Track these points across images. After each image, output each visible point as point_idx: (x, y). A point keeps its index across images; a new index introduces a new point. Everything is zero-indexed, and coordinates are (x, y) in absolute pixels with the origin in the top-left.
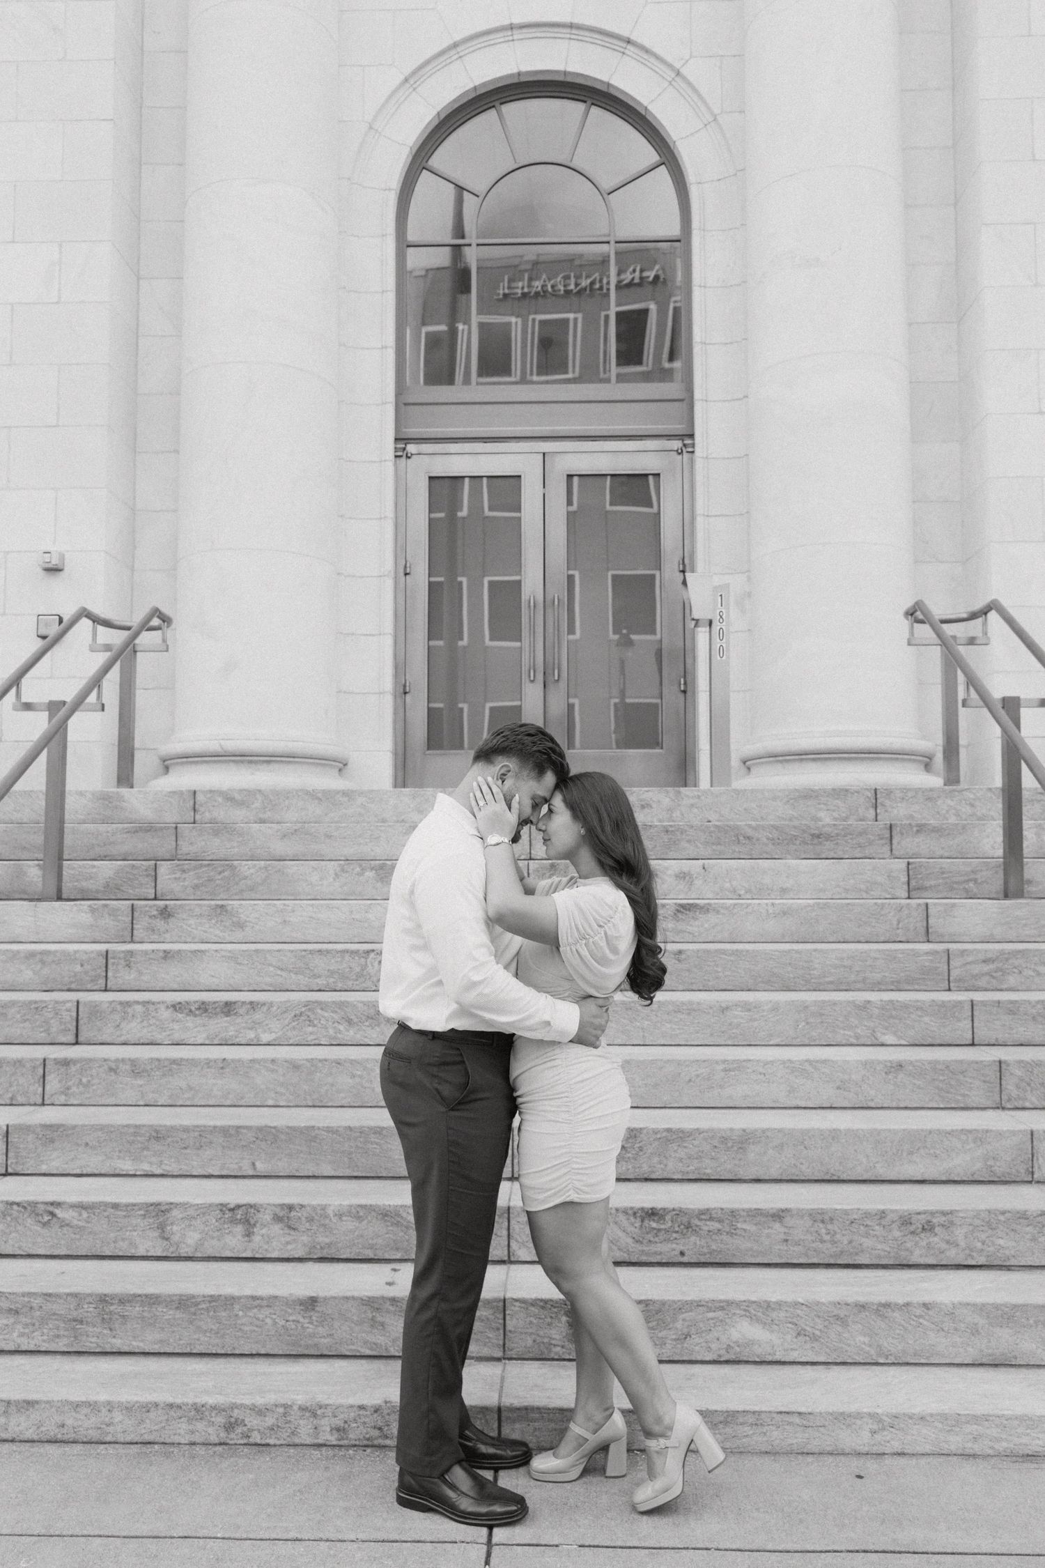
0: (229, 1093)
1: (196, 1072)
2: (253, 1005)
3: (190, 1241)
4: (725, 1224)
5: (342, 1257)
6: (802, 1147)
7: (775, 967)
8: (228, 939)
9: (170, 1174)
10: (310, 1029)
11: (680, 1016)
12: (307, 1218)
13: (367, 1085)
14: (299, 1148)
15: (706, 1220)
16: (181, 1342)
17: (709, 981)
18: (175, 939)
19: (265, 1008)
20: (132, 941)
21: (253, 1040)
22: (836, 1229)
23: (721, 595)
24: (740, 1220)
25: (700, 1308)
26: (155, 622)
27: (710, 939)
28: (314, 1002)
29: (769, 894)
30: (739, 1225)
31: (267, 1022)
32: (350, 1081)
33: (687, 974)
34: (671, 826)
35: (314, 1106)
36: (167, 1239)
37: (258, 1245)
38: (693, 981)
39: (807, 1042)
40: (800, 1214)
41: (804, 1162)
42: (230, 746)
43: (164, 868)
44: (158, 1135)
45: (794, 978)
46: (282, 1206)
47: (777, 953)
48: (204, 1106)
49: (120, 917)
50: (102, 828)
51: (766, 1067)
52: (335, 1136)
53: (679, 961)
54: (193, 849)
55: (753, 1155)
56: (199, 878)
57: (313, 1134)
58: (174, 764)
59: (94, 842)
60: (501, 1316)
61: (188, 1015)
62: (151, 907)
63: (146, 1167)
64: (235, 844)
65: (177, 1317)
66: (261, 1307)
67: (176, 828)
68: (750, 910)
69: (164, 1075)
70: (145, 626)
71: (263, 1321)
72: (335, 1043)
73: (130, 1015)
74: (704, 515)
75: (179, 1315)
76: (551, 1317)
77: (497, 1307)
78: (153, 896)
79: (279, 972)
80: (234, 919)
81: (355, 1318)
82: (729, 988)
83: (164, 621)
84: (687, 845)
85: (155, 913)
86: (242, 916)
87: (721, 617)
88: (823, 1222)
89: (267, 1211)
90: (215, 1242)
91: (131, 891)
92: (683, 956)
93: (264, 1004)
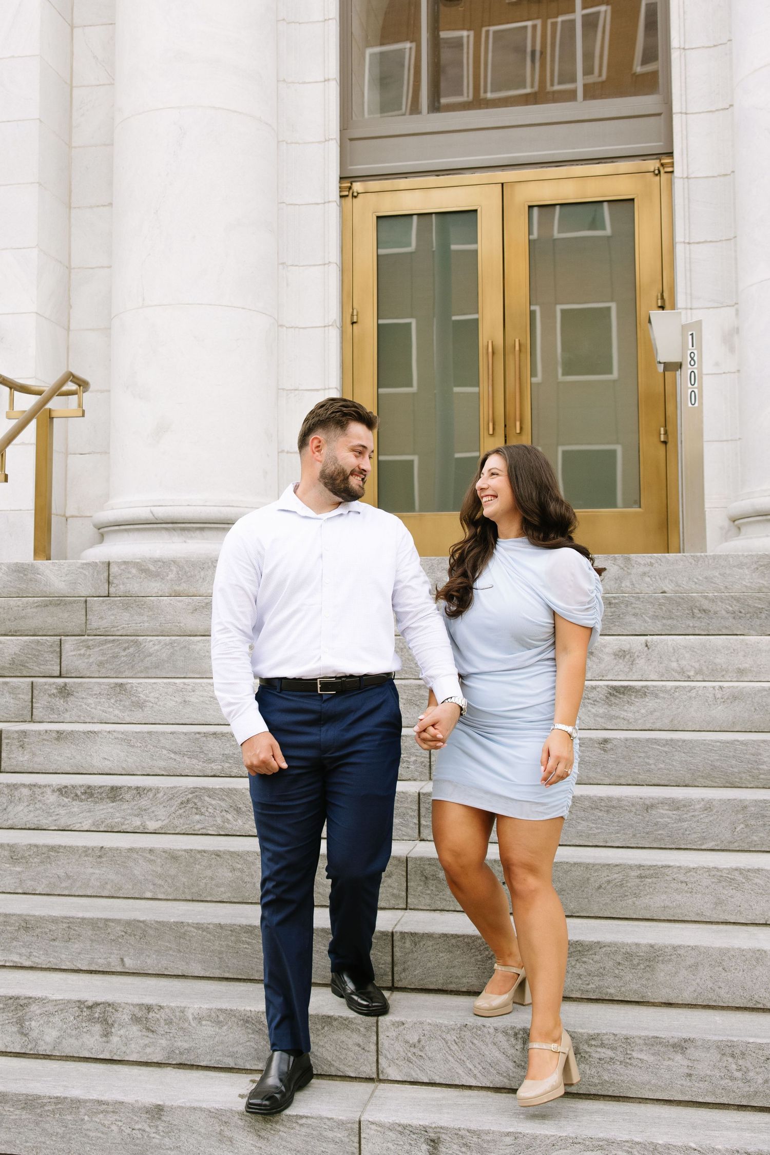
0: (107, 883)
1: (74, 860)
2: (140, 791)
3: (48, 1039)
4: (618, 1053)
5: (202, 1064)
6: (721, 969)
7: (718, 760)
8: (128, 720)
9: (40, 966)
10: (197, 817)
11: (596, 812)
12: (165, 1020)
13: (247, 879)
14: (167, 944)
15: (596, 1046)
16: (28, 1144)
17: (639, 773)
18: (75, 719)
19: (151, 795)
20: (32, 721)
21: (139, 828)
22: (749, 1065)
23: (692, 334)
24: (636, 1048)
25: (577, 1146)
26: (71, 386)
27: (648, 727)
28: (200, 789)
29: (723, 676)
30: (635, 1054)
31: (153, 809)
32: (230, 874)
33: (614, 765)
34: (614, 598)
35: (193, 901)
36: (26, 1035)
37: (115, 1046)
38: (621, 774)
39: (746, 847)
40: (706, 1046)
41: (722, 985)
42: (161, 513)
43: (69, 644)
44: (27, 925)
45: (739, 773)
46: (140, 1006)
47: (718, 744)
48: (81, 896)
49: (21, 696)
50: (13, 602)
51: (688, 874)
52: (205, 933)
53: (605, 751)
54: (104, 624)
55: (662, 974)
56: (103, 654)
57: (183, 931)
58: (108, 532)
59: (5, 616)
60: (356, 1139)
61: (73, 800)
62: (50, 685)
63: (16, 959)
64: (146, 619)
65: (23, 1117)
66: (107, 1112)
67: (86, 601)
68: (693, 693)
69: (42, 862)
70: (57, 391)
71: (109, 1128)
72: (223, 833)
73: (17, 798)
74: (684, 243)
75: (25, 1115)
76: (410, 1144)
77: (352, 1129)
78: (58, 674)
79: (172, 755)
80: (134, 699)
81: (203, 1131)
82: (662, 782)
83: (80, 386)
84: (633, 619)
85: (55, 691)
86: (141, 695)
87: (692, 359)
88: (733, 1056)
89: (125, 1010)
90: (73, 1041)
91: (37, 669)
92: (609, 746)
93: (150, 790)
